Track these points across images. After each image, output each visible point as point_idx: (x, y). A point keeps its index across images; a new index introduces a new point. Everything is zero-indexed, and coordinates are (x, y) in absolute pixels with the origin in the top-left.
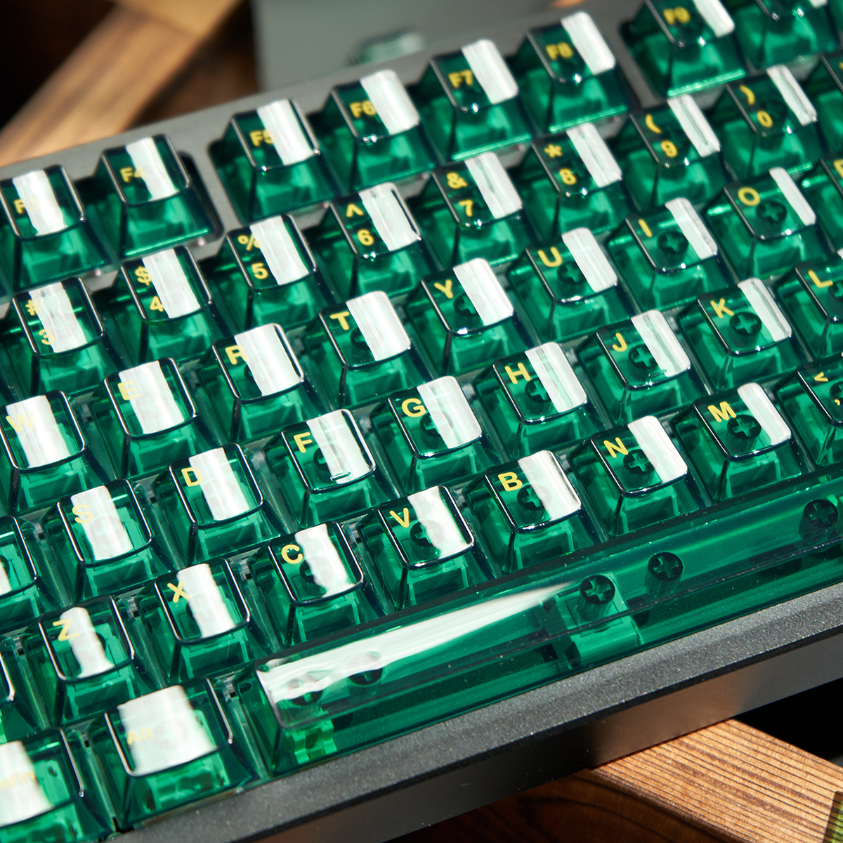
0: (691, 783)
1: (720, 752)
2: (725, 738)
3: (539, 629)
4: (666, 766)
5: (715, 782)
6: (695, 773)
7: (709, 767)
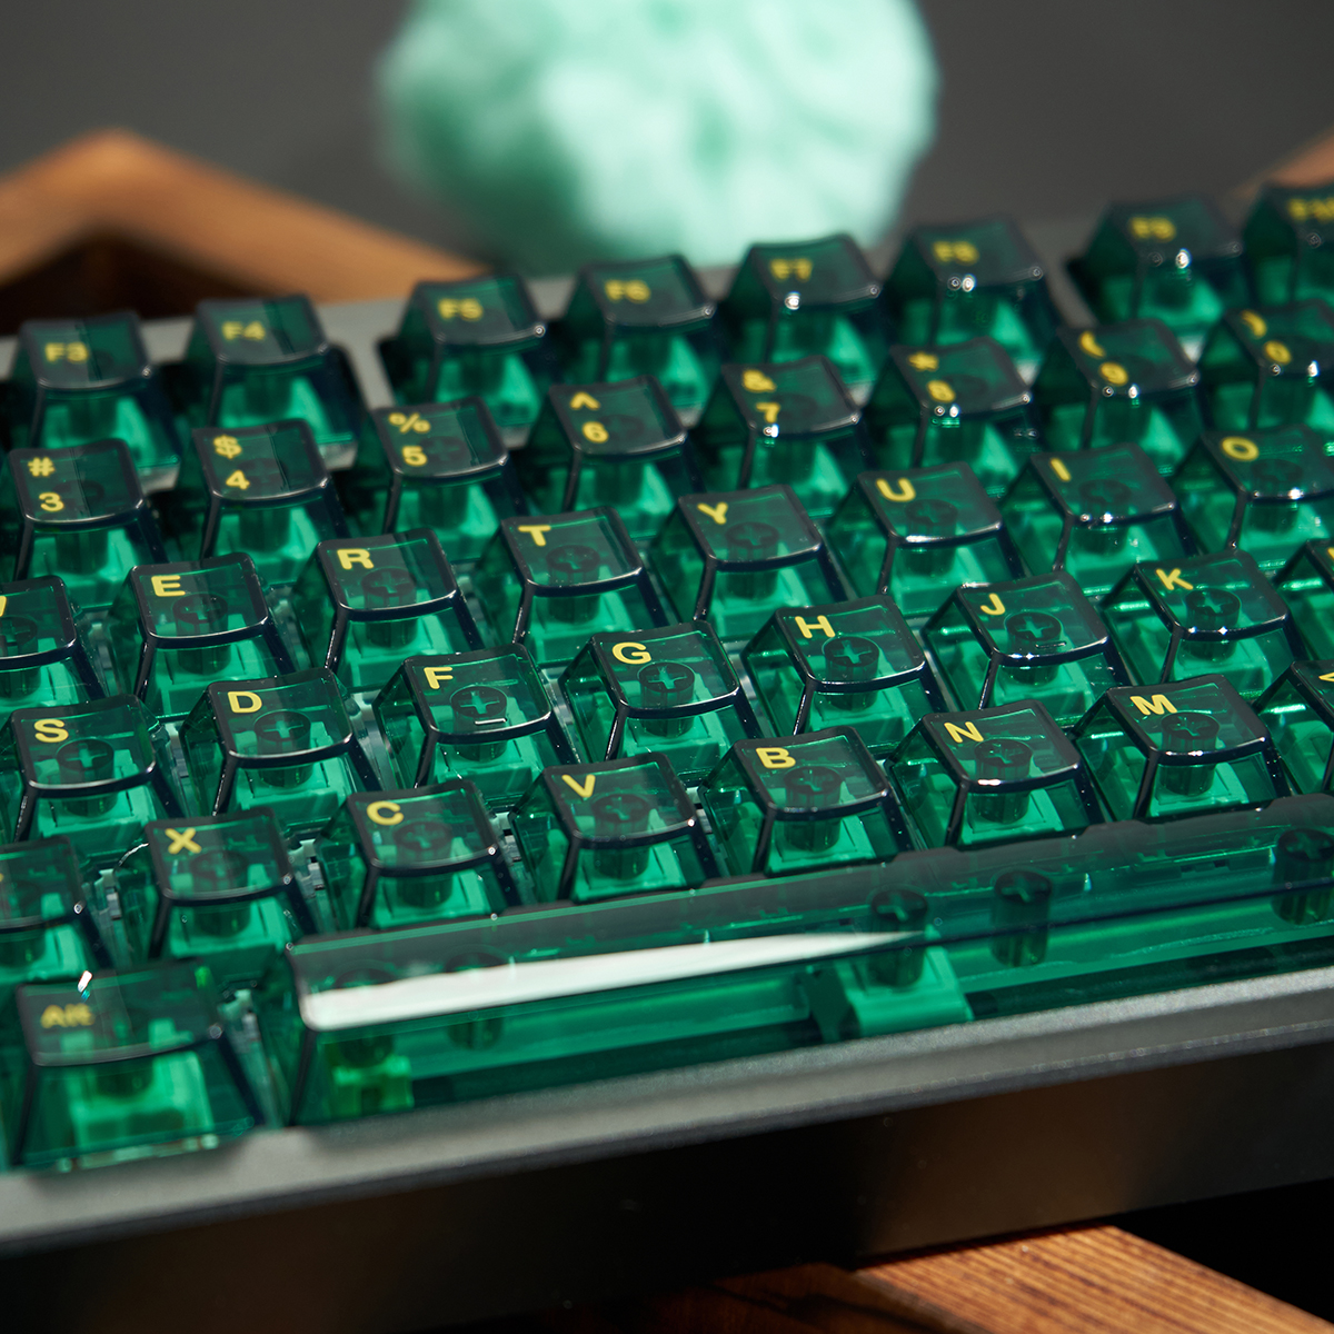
0: (1044, 1314)
1: (1103, 1276)
2: (1117, 1259)
3: (805, 1014)
4: (1001, 1287)
5: (1087, 1318)
6: (1053, 1302)
7: (1082, 1296)
